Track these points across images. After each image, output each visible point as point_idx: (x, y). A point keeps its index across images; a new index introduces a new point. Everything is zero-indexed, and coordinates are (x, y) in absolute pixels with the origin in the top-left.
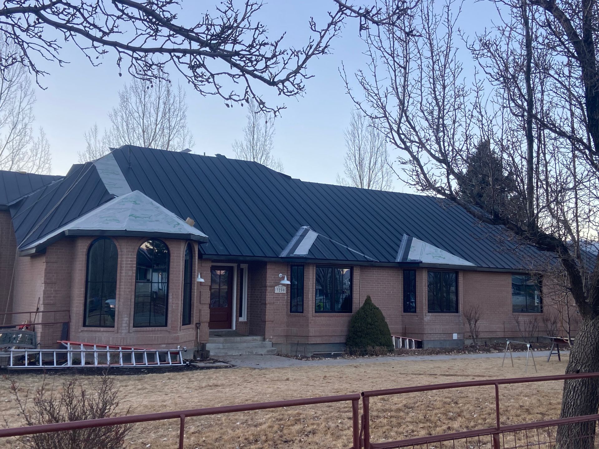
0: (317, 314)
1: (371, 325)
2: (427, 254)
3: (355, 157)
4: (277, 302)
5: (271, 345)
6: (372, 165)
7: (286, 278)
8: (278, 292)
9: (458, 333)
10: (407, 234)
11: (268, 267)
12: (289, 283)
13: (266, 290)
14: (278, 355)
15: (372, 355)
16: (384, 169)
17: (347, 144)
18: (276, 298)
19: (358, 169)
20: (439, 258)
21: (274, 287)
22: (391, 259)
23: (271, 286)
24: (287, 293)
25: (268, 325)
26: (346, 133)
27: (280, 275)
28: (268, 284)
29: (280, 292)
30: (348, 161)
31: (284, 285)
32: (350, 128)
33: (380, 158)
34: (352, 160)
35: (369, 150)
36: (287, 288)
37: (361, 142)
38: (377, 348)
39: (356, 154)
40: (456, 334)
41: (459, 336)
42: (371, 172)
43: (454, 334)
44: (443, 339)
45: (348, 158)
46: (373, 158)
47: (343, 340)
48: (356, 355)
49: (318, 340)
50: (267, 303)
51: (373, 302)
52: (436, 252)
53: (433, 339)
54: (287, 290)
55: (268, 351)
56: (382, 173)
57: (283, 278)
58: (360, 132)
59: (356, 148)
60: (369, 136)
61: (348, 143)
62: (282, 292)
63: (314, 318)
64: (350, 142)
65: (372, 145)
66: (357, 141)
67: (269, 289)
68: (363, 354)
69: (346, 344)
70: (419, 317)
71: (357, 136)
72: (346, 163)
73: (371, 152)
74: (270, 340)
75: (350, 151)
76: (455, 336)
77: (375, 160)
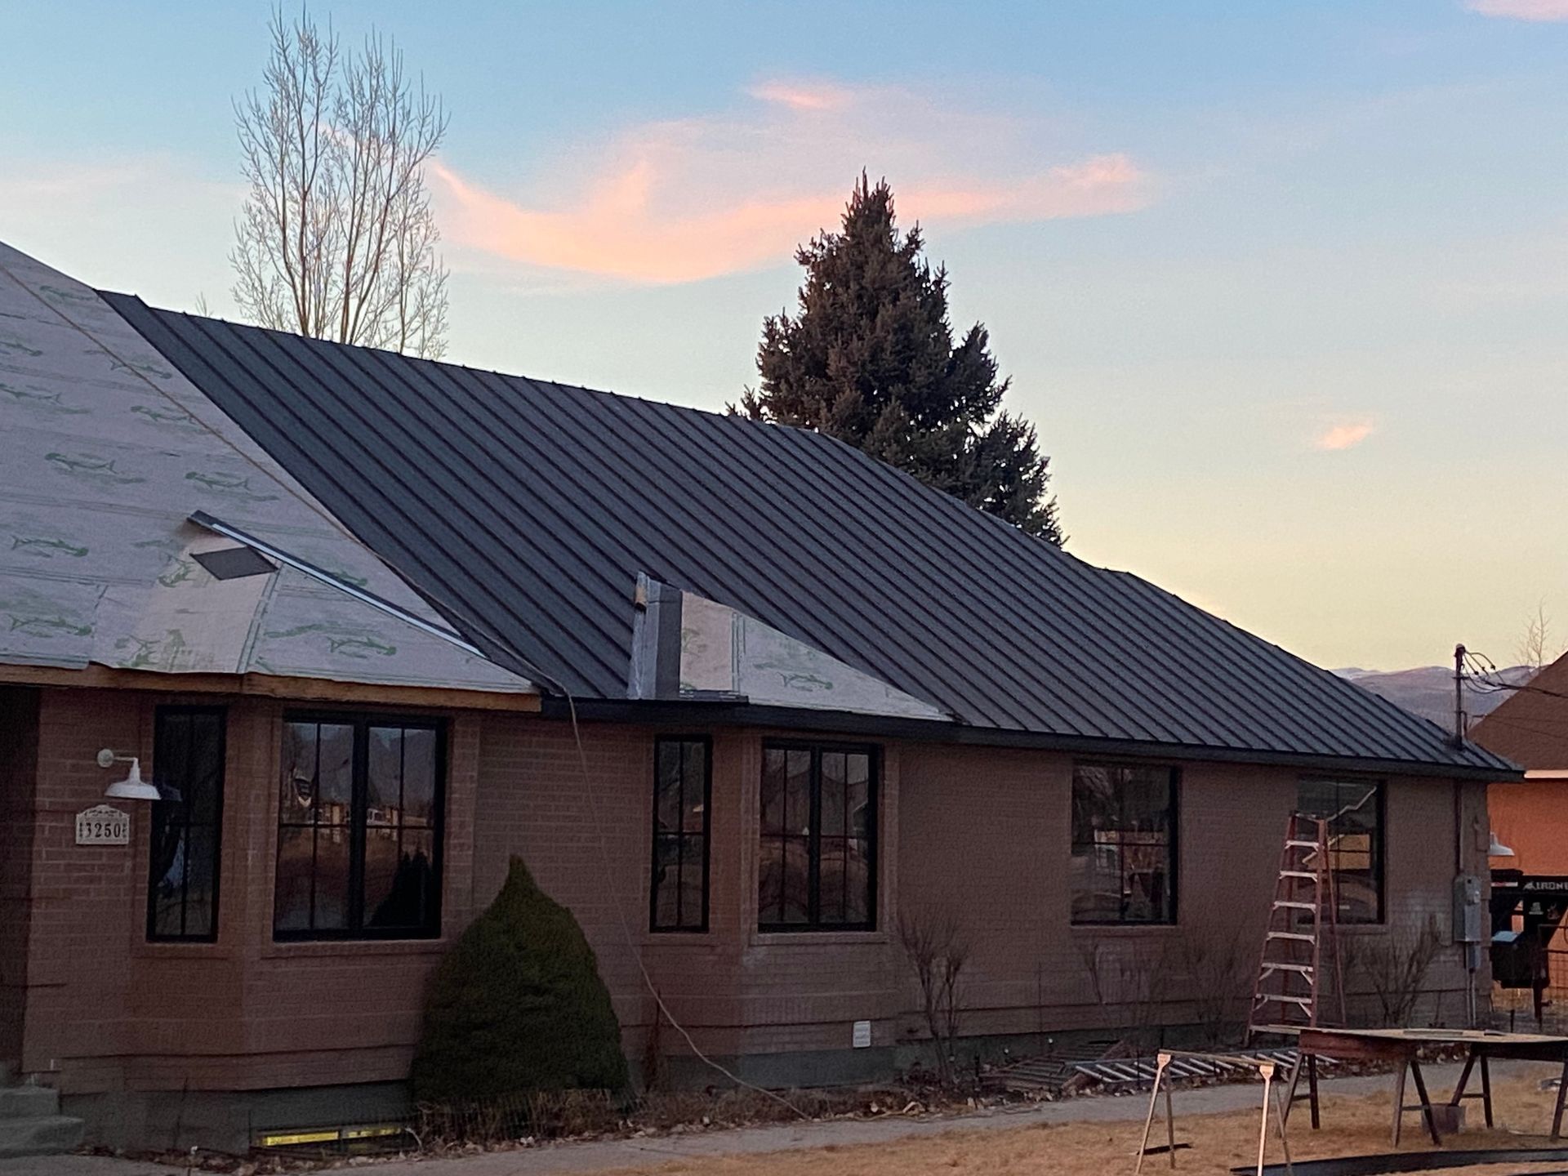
0: (283, 945)
1: (538, 991)
2: (759, 667)
3: (284, 230)
4: (87, 892)
5: (54, 1104)
6: (358, 269)
7: (136, 771)
8: (93, 840)
9: (874, 1021)
10: (655, 576)
11: (44, 715)
12: (150, 793)
13: (32, 830)
14: (97, 1151)
15: (552, 1134)
16: (412, 295)
17: (248, 164)
18: (82, 868)
19: (294, 286)
20: (808, 685)
21: (75, 813)
22: (612, 691)
23: (53, 813)
24: (134, 843)
25: (37, 1006)
26: (248, 114)
27: (105, 756)
28: (43, 800)
29: (103, 840)
30: (252, 243)
31: (122, 803)
32: (267, 96)
33: (394, 242)
34: (271, 243)
35: (346, 206)
36: (134, 821)
37: (310, 165)
38: (575, 1097)
39: (289, 215)
40: (867, 1025)
41: (877, 1034)
42: (354, 303)
43: (858, 1026)
44: (813, 1047)
45: (254, 232)
46: (363, 241)
47: (394, 1066)
48: (483, 1140)
49: (286, 1074)
50: (35, 893)
51: (541, 885)
52: (792, 656)
53: (773, 1050)
54: (135, 833)
55: (43, 1136)
56: (402, 311)
57: (121, 773)
58: (307, 118)
59: (290, 187)
60: (350, 142)
61: (256, 164)
62: (113, 840)
63: (267, 967)
64: (263, 156)
65: (361, 183)
66: (295, 158)
67: (44, 824)
68: (513, 1130)
69: (408, 1087)
70: (719, 950)
71: (297, 134)
72: (244, 251)
73: (358, 215)
74: (48, 1078)
75: (262, 199)
76: (862, 1035)
77: (374, 247)
